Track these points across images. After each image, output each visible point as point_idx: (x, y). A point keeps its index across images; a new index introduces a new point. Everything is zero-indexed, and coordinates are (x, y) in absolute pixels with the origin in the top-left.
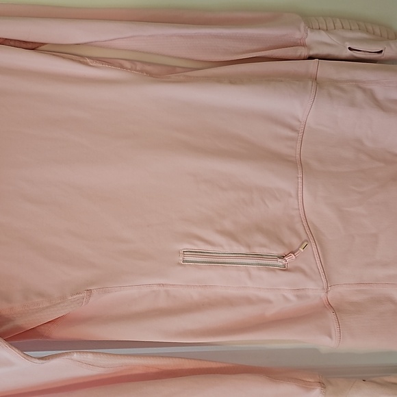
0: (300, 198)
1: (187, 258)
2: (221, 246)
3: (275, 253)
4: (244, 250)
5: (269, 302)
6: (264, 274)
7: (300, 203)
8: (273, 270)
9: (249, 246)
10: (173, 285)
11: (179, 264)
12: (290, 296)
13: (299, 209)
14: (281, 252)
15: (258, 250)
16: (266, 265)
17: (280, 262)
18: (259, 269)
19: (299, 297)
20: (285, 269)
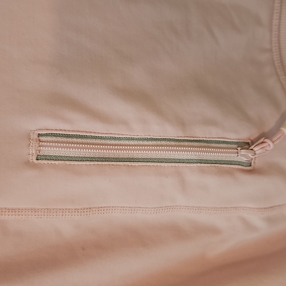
0: (275, 28)
1: (46, 151)
2: (125, 123)
3: (233, 137)
4: (172, 132)
5: (213, 231)
6: (212, 181)
7: (275, 39)
8: (229, 173)
9: (181, 123)
10: (13, 210)
11: (28, 164)
12: (256, 220)
13: (271, 50)
14: (244, 134)
15: (201, 133)
16: (216, 162)
17: (244, 156)
18: (202, 171)
19: (270, 221)
20: (250, 169)
